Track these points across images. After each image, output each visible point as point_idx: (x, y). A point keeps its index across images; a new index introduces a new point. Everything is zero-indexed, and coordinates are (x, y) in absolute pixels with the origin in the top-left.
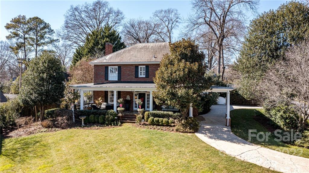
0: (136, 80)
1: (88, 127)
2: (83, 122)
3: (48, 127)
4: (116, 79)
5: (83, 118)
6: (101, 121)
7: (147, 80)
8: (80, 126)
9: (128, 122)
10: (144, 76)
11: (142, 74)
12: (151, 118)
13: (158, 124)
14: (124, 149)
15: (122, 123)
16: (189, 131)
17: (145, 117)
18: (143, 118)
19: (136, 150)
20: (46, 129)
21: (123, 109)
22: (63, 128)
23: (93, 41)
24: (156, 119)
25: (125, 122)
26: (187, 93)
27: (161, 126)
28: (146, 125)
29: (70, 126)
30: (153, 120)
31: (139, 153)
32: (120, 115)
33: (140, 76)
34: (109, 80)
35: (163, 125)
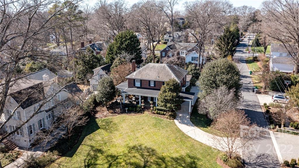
0: (149, 87)
1: (130, 113)
2: (127, 111)
3: (112, 113)
4: (139, 86)
5: (127, 109)
6: (134, 110)
7: (155, 88)
8: (126, 113)
9: (146, 111)
10: (153, 86)
11: (152, 85)
12: (157, 111)
13: (159, 114)
14: (147, 128)
15: (144, 111)
16: (172, 119)
17: (154, 110)
18: (153, 110)
19: (151, 129)
20: (111, 114)
21: (144, 104)
22: (119, 114)
23: (119, 42)
24: (159, 111)
25: (145, 111)
26: (171, 106)
27: (161, 115)
28: (155, 113)
29: (122, 113)
30: (157, 112)
31: (152, 130)
32: (143, 107)
33: (151, 85)
34: (136, 86)
35: (161, 114)
